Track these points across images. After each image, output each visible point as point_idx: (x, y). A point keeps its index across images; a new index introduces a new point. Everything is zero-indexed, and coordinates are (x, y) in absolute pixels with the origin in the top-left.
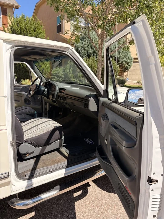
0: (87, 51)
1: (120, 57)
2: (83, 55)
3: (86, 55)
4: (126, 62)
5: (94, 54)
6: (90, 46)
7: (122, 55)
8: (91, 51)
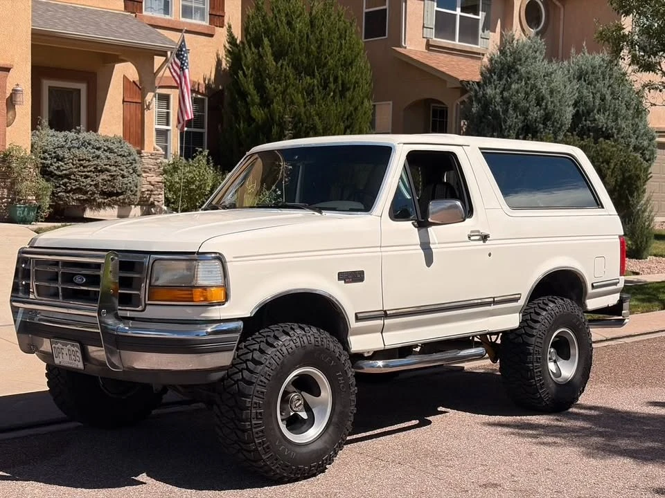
0: (524, 114)
1: (619, 131)
2: (510, 127)
3: (520, 125)
4: (636, 149)
5: (544, 124)
6: (532, 97)
7: (624, 126)
8: (536, 113)
